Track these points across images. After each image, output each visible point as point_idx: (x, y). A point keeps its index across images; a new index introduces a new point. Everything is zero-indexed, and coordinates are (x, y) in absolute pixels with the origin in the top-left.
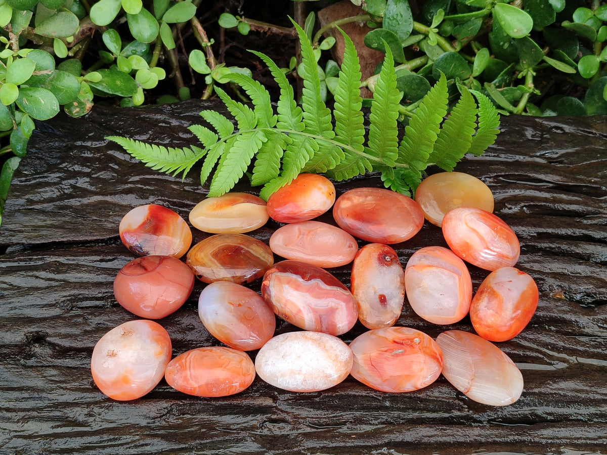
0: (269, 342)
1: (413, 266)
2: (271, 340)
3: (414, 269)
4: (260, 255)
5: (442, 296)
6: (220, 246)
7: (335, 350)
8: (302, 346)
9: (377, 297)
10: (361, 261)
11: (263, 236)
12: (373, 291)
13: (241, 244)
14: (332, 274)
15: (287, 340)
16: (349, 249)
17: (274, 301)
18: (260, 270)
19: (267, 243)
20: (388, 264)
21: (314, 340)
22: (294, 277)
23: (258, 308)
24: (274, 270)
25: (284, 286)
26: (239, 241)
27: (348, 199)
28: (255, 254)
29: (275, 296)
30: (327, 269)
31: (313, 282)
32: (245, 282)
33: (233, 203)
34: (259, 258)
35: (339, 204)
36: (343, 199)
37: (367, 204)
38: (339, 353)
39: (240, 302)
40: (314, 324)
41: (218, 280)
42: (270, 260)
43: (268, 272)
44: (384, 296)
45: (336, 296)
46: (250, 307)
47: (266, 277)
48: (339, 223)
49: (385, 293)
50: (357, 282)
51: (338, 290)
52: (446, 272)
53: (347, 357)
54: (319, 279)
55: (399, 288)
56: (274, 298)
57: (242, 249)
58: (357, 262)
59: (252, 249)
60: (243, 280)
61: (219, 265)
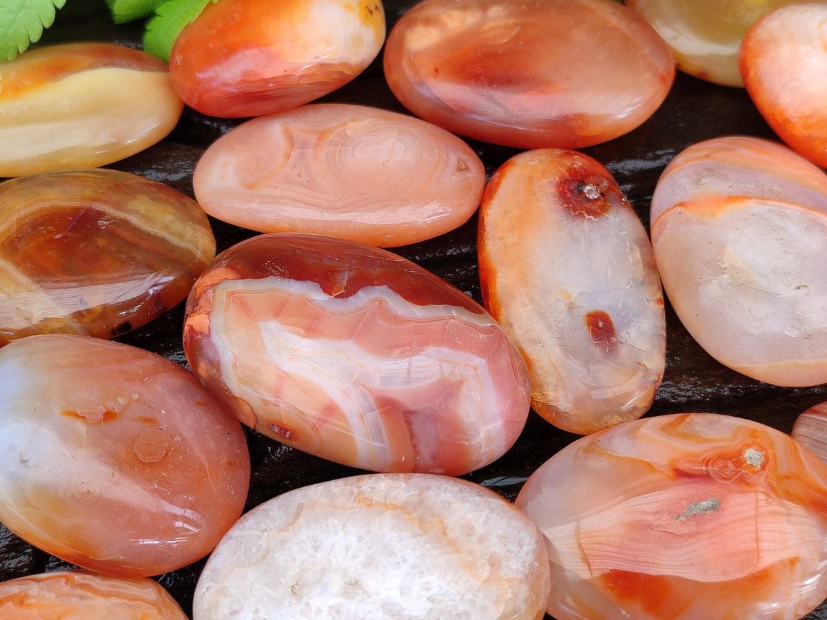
0: (235, 532)
1: (681, 204)
2: (238, 525)
3: (687, 213)
4: (166, 228)
5: (803, 291)
6: (22, 213)
7: (482, 539)
8: (360, 539)
9: (582, 321)
10: (506, 212)
11: (169, 172)
12: (562, 306)
13: (95, 200)
14: (422, 264)
15: (301, 521)
16: (458, 177)
17: (234, 383)
18: (170, 278)
19: (185, 189)
20: (596, 209)
21: (401, 510)
22: (295, 289)
23: (178, 414)
24: (218, 273)
25: (262, 324)
26: (89, 192)
27: (428, 22)
28: (147, 227)
29: (235, 366)
30: (398, 250)
31: (365, 298)
32: (126, 326)
33: (58, 71)
34: (163, 241)
35: (401, 41)
36: (412, 24)
37: (493, 29)
38: (499, 549)
39: (110, 405)
40: (387, 445)
41: (24, 333)
42: (201, 242)
43: (201, 283)
44: (603, 317)
45: (447, 339)
46: (148, 415)
47: (196, 302)
48: (412, 103)
49: (602, 304)
50: (503, 280)
51: (454, 317)
52: (794, 211)
53: (531, 558)
54: (384, 288)
55: (643, 283)
56: (230, 369)
57: (101, 214)
58: (493, 216)
59: (136, 212)
60: (116, 323)
61: (23, 279)
